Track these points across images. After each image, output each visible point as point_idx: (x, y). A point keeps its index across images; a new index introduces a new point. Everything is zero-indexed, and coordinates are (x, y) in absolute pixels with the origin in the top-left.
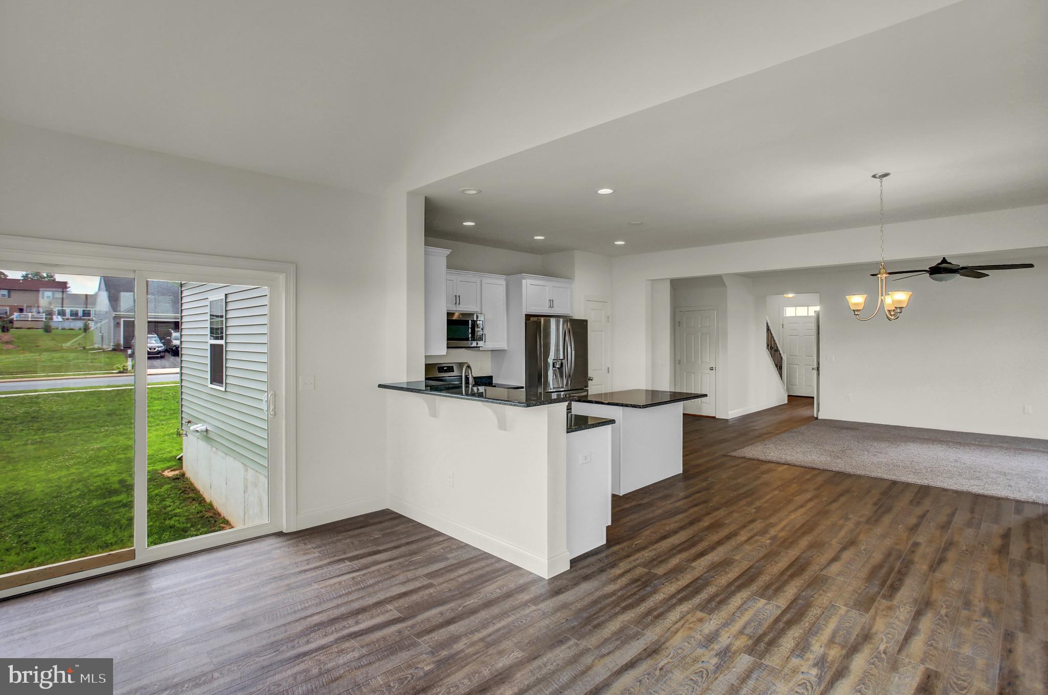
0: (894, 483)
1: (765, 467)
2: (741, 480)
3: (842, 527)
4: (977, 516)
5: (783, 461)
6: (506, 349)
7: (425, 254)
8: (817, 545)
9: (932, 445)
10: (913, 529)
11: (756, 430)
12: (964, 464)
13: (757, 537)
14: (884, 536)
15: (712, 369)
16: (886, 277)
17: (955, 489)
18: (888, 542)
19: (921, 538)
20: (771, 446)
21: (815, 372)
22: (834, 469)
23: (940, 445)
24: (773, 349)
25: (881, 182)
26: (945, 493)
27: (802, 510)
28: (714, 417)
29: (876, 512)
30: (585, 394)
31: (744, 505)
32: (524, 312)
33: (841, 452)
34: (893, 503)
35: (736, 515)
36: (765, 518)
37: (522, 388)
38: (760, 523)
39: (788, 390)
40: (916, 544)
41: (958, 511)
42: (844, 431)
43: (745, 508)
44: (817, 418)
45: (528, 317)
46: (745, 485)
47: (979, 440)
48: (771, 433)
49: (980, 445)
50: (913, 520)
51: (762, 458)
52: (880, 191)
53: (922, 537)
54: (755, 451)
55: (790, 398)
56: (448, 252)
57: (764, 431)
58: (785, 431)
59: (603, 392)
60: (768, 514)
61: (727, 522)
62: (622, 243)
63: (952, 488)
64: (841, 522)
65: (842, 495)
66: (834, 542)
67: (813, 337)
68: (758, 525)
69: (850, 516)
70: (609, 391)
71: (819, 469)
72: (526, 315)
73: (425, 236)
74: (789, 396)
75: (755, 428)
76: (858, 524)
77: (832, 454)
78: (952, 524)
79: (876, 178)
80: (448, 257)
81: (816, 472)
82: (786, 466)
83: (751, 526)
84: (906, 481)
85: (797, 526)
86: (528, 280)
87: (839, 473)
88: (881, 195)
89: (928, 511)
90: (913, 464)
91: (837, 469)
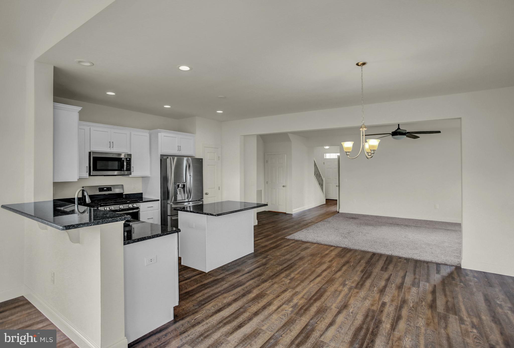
0: (374, 254)
1: (304, 246)
2: (288, 257)
3: (340, 292)
4: (417, 277)
5: (315, 241)
6: (149, 176)
7: (54, 108)
8: (321, 311)
9: (394, 227)
10: (382, 291)
11: (306, 220)
12: (409, 239)
13: (284, 306)
14: (365, 299)
15: (284, 186)
16: (365, 130)
17: (405, 257)
18: (367, 303)
19: (387, 299)
20: (311, 231)
21: (338, 188)
22: (342, 246)
23: (397, 227)
24: (318, 175)
25: (362, 68)
26: (400, 260)
27: (319, 279)
28: (285, 213)
29: (362, 278)
30: (201, 203)
31: (284, 277)
32: (160, 153)
33: (348, 234)
34: (372, 269)
35: (276, 286)
36: (294, 288)
37: (158, 200)
38: (290, 292)
39: (326, 197)
40: (384, 304)
41: (407, 274)
42: (351, 220)
43: (284, 279)
44: (338, 212)
45: (162, 156)
46: (289, 260)
47: (415, 223)
48: (313, 222)
49: (416, 227)
50: (383, 283)
51: (304, 240)
52: (361, 74)
53: (387, 297)
54: (300, 236)
55: (328, 200)
56: (79, 108)
57: (310, 221)
58: (320, 221)
59: (216, 202)
60: (296, 284)
61: (268, 292)
62: (221, 112)
63: (404, 256)
64: (341, 288)
65: (344, 265)
66: (333, 307)
67: (337, 169)
68: (288, 294)
69: (347, 283)
70: (220, 201)
71: (334, 246)
72: (161, 155)
73: (53, 96)
74: (326, 199)
75: (304, 219)
76: (350, 289)
77: (343, 235)
78: (405, 284)
79: (358, 65)
80: (80, 112)
81: (332, 248)
82: (316, 245)
83: (283, 296)
84: (380, 253)
85: (313, 294)
86: (162, 134)
87: (345, 248)
88: (362, 76)
89: (391, 274)
90: (384, 240)
91: (344, 246)
